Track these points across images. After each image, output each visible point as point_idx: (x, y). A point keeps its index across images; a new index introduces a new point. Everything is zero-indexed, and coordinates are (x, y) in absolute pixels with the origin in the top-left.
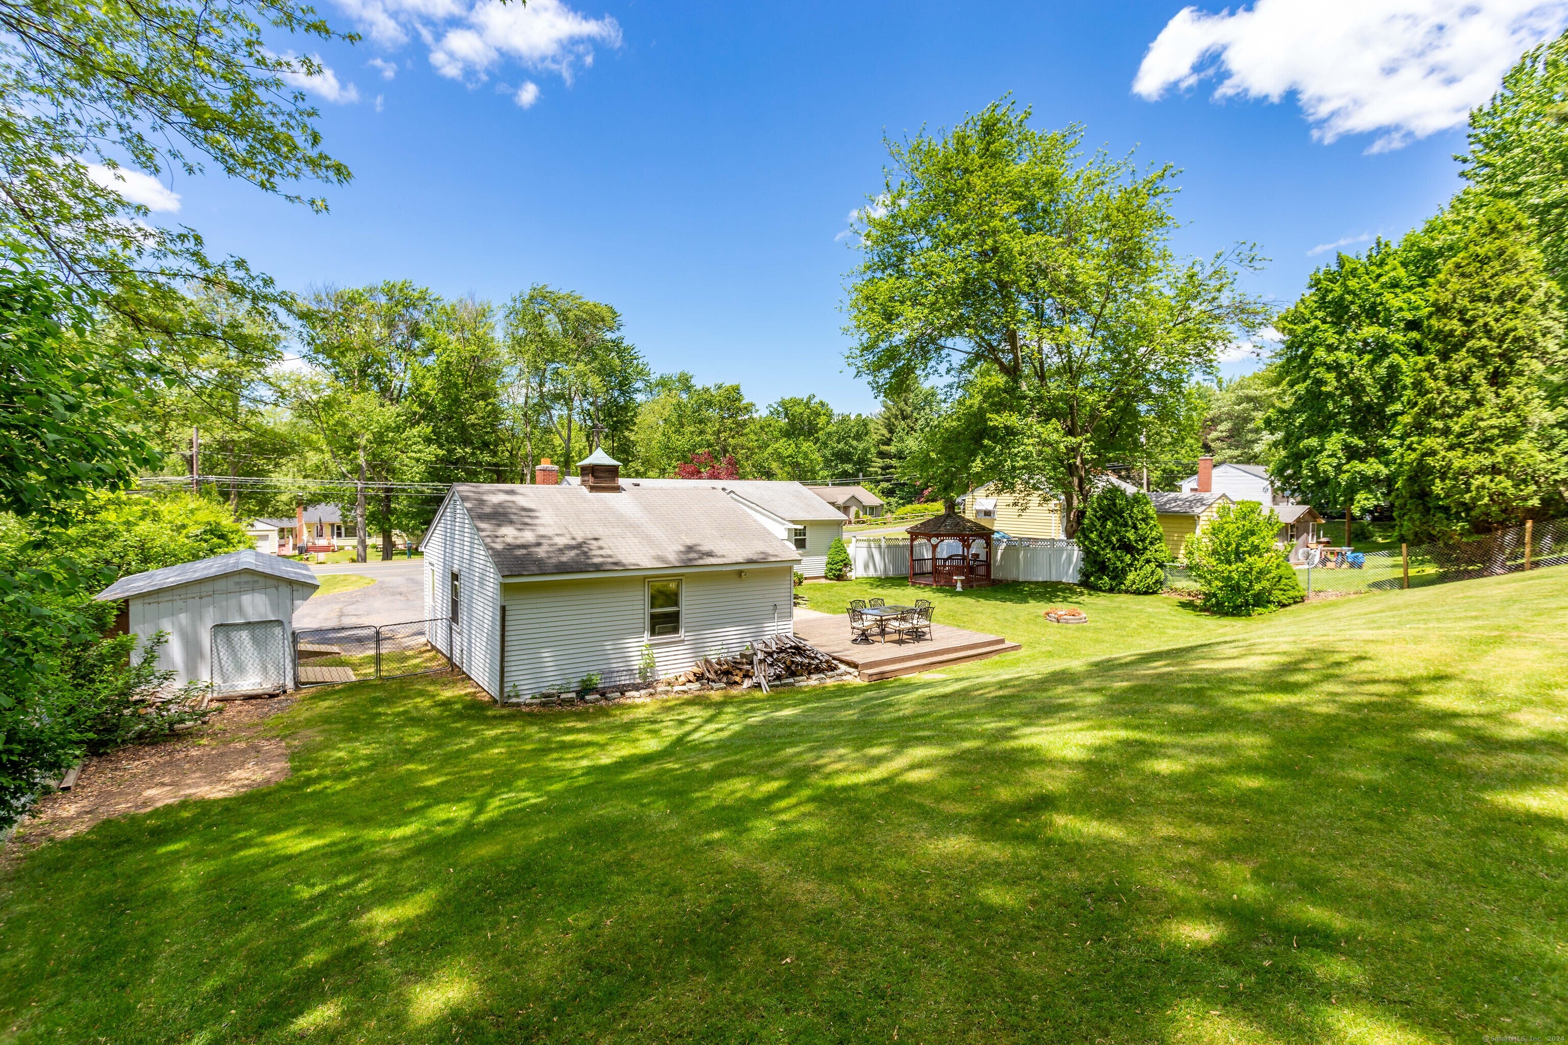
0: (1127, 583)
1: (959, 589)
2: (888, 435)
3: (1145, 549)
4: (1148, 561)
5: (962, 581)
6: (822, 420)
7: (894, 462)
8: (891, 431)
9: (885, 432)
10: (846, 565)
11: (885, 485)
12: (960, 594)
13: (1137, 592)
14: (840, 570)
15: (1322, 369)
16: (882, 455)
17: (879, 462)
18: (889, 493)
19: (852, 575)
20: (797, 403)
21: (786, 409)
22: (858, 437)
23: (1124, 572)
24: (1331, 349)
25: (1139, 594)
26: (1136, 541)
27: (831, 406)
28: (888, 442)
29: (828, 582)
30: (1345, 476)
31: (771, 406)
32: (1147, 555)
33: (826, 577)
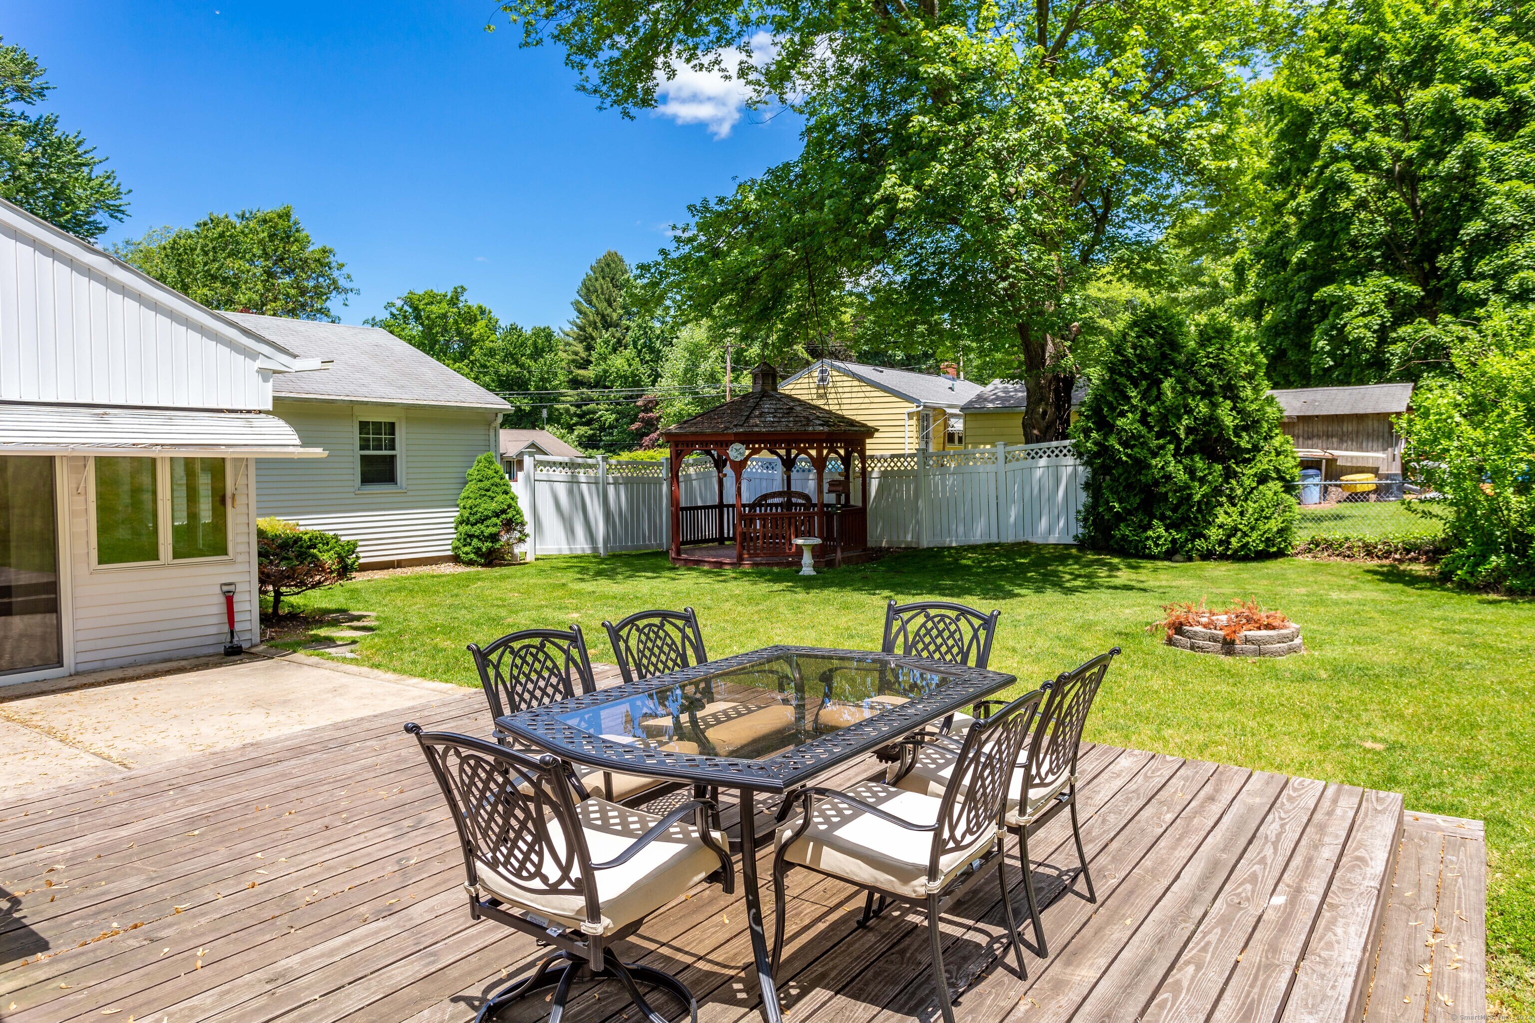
0: (1214, 534)
1: (807, 569)
2: (584, 354)
3: (1256, 448)
4: (1263, 479)
5: (814, 548)
6: (478, 329)
7: (595, 394)
8: (589, 348)
9: (580, 348)
10: (509, 525)
11: (581, 430)
12: (808, 584)
13: (1245, 556)
14: (494, 538)
15: (1346, 165)
16: (575, 383)
17: (571, 395)
18: (589, 443)
19: (525, 550)
20: (433, 298)
21: (416, 309)
22: (537, 353)
23: (1208, 507)
24: (1359, 129)
25: (1246, 559)
26: (1237, 430)
27: (495, 314)
28: (585, 364)
29: (461, 569)
30: (1398, 348)
31: (391, 305)
32: (1263, 463)
33: (456, 559)
